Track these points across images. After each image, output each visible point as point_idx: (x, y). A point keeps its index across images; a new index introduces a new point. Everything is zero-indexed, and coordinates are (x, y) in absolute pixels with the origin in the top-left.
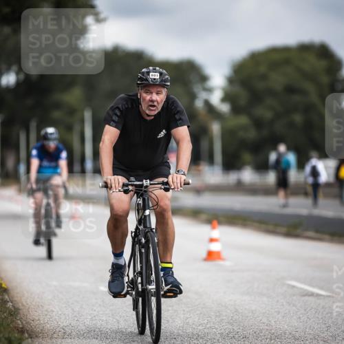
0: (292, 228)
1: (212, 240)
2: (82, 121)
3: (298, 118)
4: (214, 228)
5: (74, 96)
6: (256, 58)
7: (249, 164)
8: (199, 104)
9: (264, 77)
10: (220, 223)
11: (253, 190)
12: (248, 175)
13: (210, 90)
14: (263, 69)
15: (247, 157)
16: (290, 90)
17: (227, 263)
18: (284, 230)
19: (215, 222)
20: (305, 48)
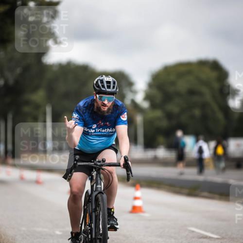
0: (192, 190)
1: (136, 198)
2: (45, 114)
3: (197, 112)
4: (137, 190)
5: (39, 96)
6: (168, 70)
7: (162, 144)
8: (128, 102)
9: (173, 83)
10: (142, 186)
11: (164, 163)
12: (161, 153)
13: (135, 92)
14: (172, 77)
15: (161, 139)
16: (192, 92)
17: (146, 215)
18: (187, 191)
19: (138, 186)
20: (202, 63)
